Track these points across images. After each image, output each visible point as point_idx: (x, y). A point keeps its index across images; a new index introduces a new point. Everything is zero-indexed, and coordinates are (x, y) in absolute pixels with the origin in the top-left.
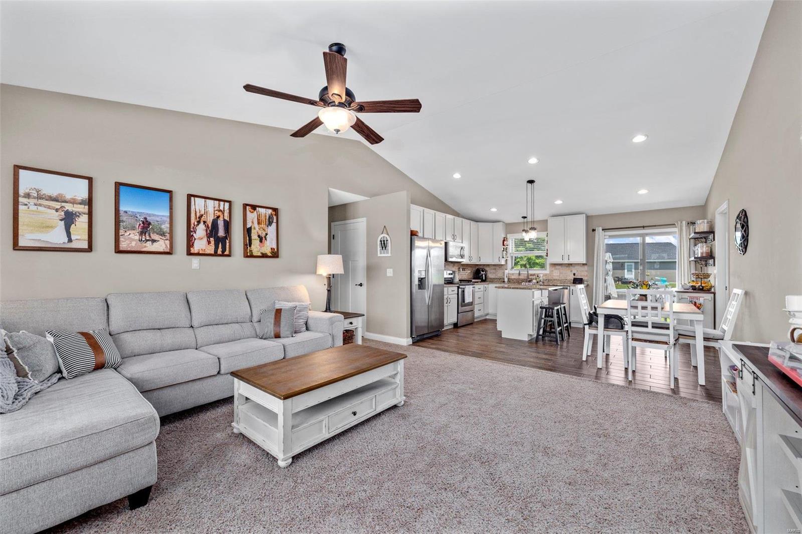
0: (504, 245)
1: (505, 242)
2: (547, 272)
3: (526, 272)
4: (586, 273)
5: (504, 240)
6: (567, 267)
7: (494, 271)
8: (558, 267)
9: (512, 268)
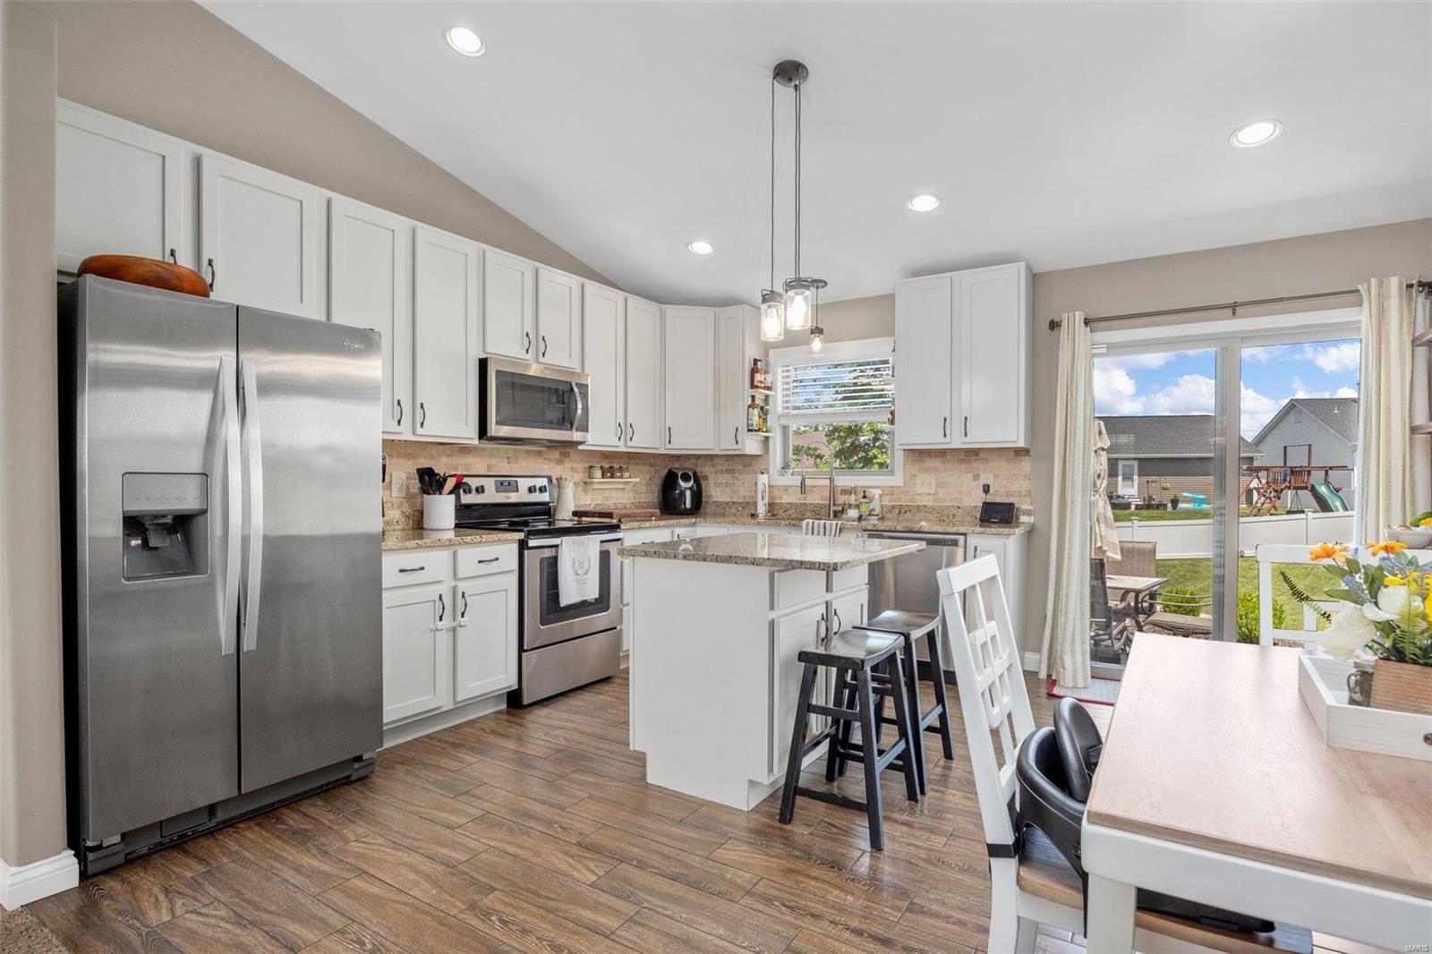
0: (753, 386)
1: (758, 377)
2: (897, 480)
3: (827, 482)
4: (1024, 485)
5: (754, 371)
6: (962, 461)
7: (727, 478)
8: (930, 463)
9: (786, 466)
